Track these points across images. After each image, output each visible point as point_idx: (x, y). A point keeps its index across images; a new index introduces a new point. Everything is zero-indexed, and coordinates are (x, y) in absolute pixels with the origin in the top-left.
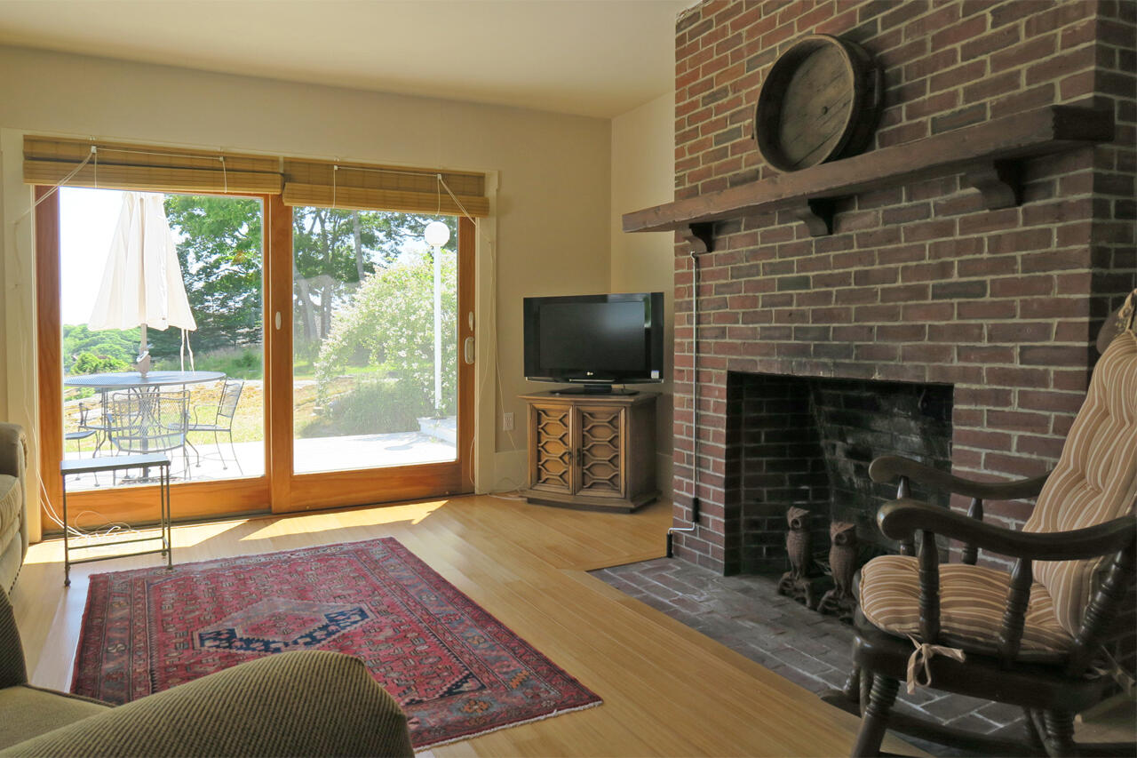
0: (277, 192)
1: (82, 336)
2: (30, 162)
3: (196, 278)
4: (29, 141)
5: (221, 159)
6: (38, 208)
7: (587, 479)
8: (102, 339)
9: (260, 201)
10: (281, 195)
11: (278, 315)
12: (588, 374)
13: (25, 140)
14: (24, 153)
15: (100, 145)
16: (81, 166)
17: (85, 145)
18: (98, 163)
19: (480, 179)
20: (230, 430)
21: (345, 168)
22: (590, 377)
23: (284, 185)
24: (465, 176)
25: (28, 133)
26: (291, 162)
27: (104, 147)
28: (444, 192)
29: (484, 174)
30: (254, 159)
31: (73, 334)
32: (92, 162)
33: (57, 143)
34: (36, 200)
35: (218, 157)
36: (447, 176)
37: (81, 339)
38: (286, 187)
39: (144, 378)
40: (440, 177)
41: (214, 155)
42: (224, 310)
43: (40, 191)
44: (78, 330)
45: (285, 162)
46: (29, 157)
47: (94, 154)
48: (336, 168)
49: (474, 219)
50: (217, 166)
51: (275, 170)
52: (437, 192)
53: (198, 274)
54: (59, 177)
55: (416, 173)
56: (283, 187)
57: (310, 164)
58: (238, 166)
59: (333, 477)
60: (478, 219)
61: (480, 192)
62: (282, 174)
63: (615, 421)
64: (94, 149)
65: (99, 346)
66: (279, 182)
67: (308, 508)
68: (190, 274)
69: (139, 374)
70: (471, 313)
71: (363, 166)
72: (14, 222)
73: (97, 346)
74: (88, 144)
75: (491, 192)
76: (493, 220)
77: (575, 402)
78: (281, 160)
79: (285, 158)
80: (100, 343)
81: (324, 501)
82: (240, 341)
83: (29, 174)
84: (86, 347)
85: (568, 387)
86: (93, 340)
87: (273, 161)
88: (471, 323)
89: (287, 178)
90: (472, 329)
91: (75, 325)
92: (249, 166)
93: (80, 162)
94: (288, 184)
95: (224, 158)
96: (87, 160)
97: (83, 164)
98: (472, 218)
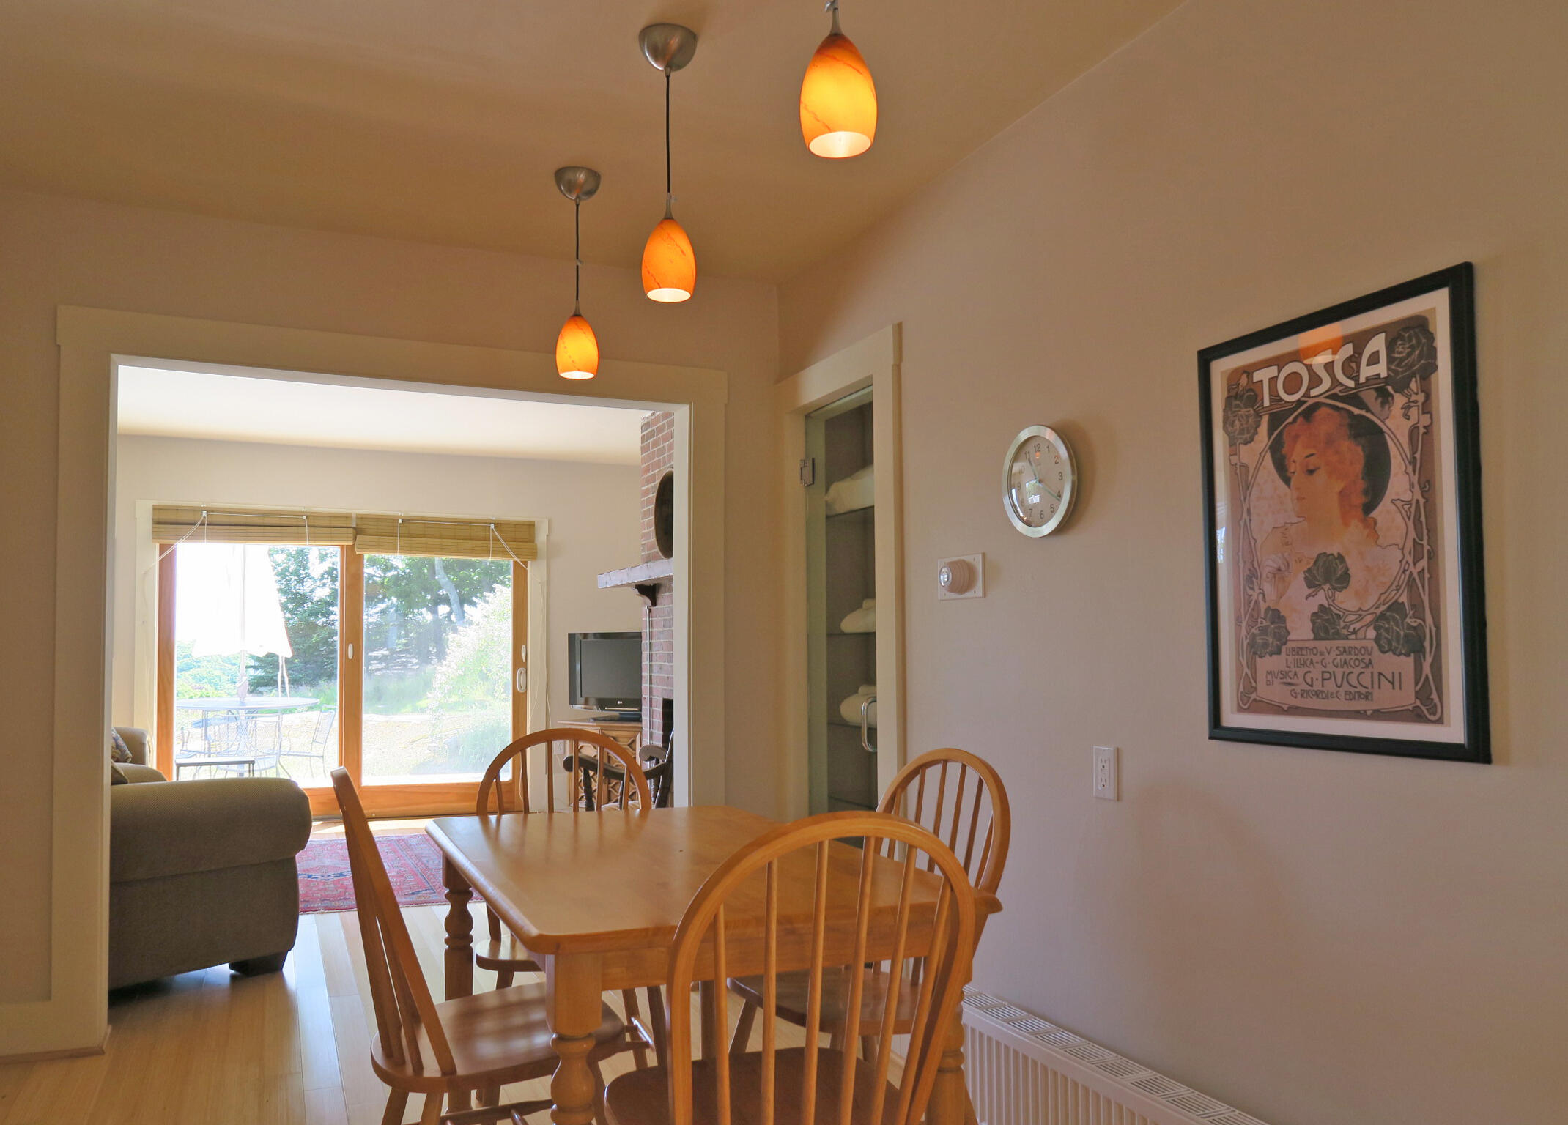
0: (351, 543)
2: (157, 526)
3: (318, 583)
4: (157, 509)
5: (304, 517)
6: (161, 562)
7: (612, 796)
9: (338, 550)
10: (353, 546)
11: (350, 647)
12: (619, 702)
13: (154, 509)
14: (153, 519)
15: (210, 511)
16: (194, 528)
17: (198, 510)
18: (207, 525)
19: (531, 526)
20: (323, 756)
21: (408, 521)
22: (620, 706)
23: (356, 538)
24: (517, 525)
25: (156, 503)
26: (362, 518)
27: (213, 512)
28: (496, 540)
29: (535, 522)
30: (331, 517)
32: (202, 524)
33: (177, 510)
34: (160, 555)
35: (302, 516)
36: (499, 525)
38: (358, 540)
39: (242, 703)
40: (492, 526)
41: (298, 515)
43: (163, 548)
45: (357, 518)
46: (157, 522)
47: (205, 517)
48: (400, 521)
49: (525, 563)
50: (302, 523)
51: (348, 525)
52: (489, 540)
53: (322, 577)
54: (178, 537)
55: (471, 524)
56: (355, 539)
57: (378, 519)
58: (318, 523)
59: (397, 790)
60: (529, 563)
61: (531, 539)
62: (354, 528)
63: (633, 745)
64: (204, 513)
66: (352, 535)
67: (374, 815)
68: (312, 578)
69: (238, 699)
70: (524, 646)
71: (424, 519)
72: (143, 573)
73: (190, 672)
74: (202, 509)
75: (541, 537)
76: (543, 563)
77: (601, 727)
78: (354, 516)
79: (357, 514)
81: (388, 811)
82: (374, 667)
83: (156, 535)
85: (607, 715)
87: (347, 517)
88: (523, 655)
89: (358, 531)
90: (524, 660)
92: (326, 523)
93: (194, 524)
94: (358, 536)
95: (307, 517)
96: (199, 523)
97: (197, 526)
98: (522, 562)
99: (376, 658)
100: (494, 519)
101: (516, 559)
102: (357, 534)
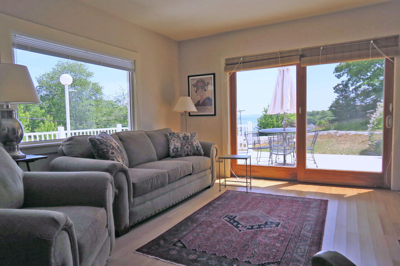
0: (299, 62)
1: (322, 114)
4: (227, 60)
8: (328, 115)
10: (300, 63)
11: (300, 108)
13: (225, 60)
14: (225, 64)
17: (239, 58)
18: (243, 63)
19: (396, 38)
21: (325, 48)
24: (387, 38)
25: (226, 58)
26: (304, 50)
27: (245, 57)
28: (374, 49)
29: (398, 35)
30: (290, 52)
31: (319, 114)
32: (241, 63)
33: (233, 59)
35: (278, 53)
36: (376, 40)
37: (321, 115)
38: (301, 59)
40: (372, 42)
41: (276, 53)
42: (363, 104)
44: (321, 112)
45: (302, 50)
48: (322, 48)
49: (393, 59)
50: (277, 57)
51: (298, 54)
52: (369, 49)
53: (352, 91)
56: (300, 60)
57: (311, 49)
58: (284, 55)
60: (395, 58)
61: (396, 45)
62: (300, 55)
64: (242, 59)
65: (327, 117)
66: (299, 58)
70: (391, 104)
71: (333, 45)
72: (223, 84)
74: (241, 57)
78: (300, 50)
79: (301, 48)
80: (328, 116)
81: (317, 180)
82: (368, 115)
83: (226, 70)
84: (323, 118)
86: (325, 116)
87: (297, 51)
88: (391, 109)
89: (302, 56)
90: (391, 111)
91: (320, 111)
92: (288, 55)
93: (238, 64)
94: (302, 58)
95: (280, 53)
96: (239, 63)
97: (239, 64)
98: (390, 58)
99: (369, 113)
100: (373, 38)
101: (387, 57)
102: (301, 57)
